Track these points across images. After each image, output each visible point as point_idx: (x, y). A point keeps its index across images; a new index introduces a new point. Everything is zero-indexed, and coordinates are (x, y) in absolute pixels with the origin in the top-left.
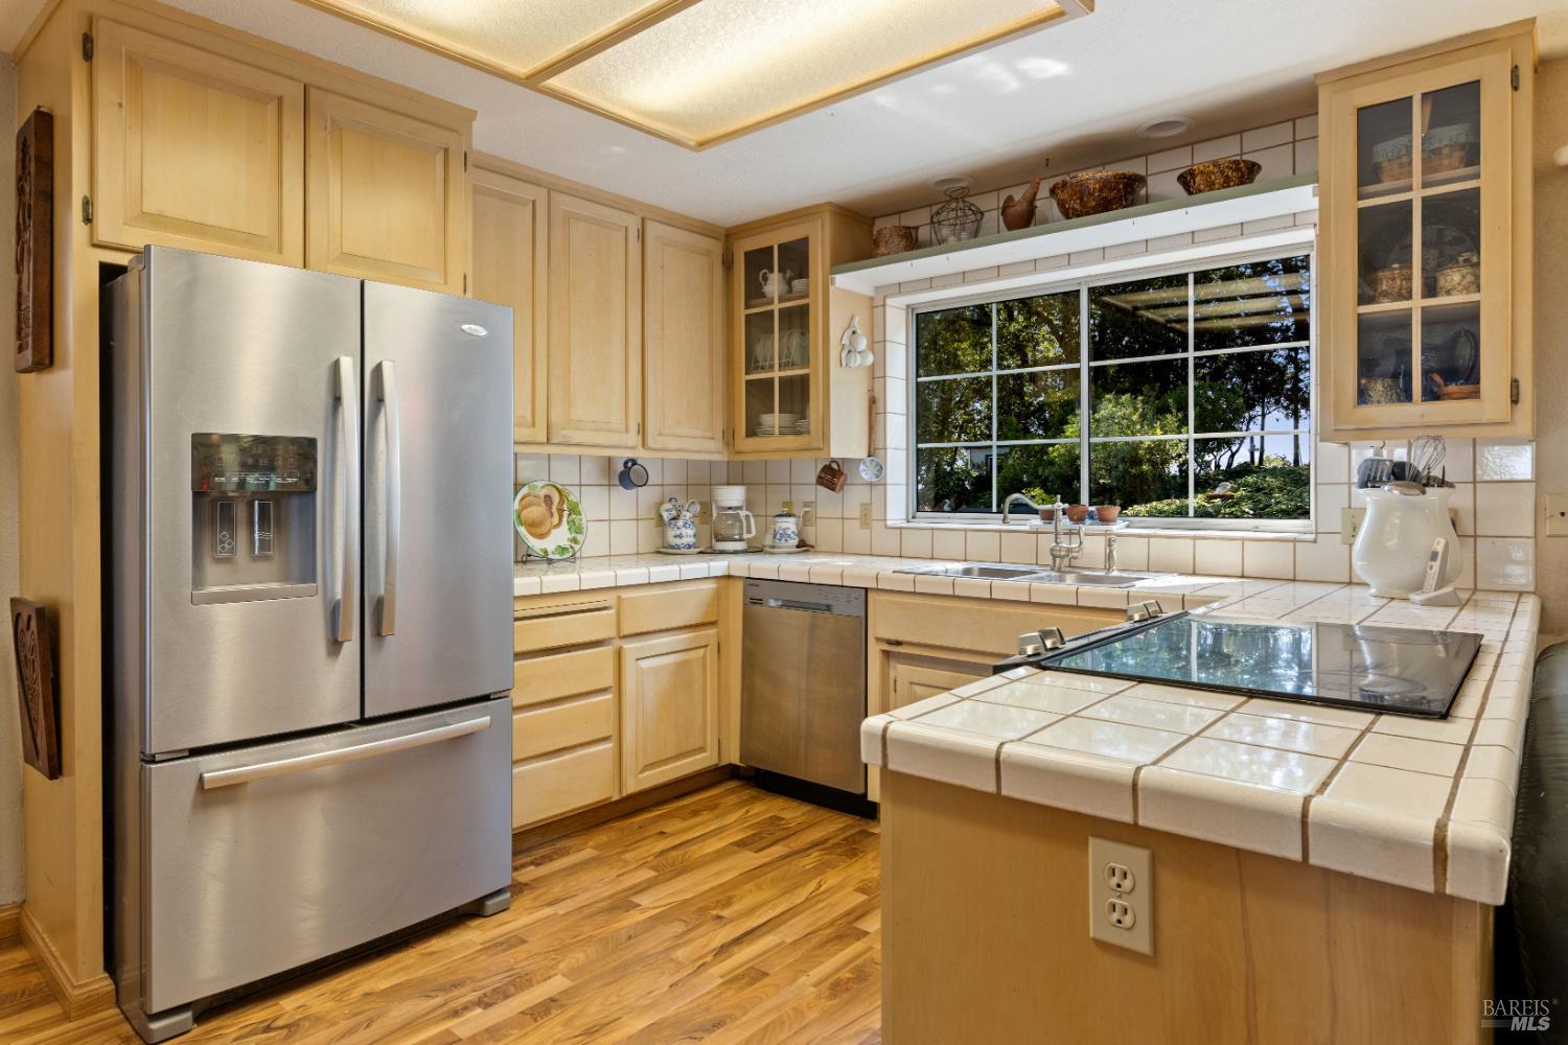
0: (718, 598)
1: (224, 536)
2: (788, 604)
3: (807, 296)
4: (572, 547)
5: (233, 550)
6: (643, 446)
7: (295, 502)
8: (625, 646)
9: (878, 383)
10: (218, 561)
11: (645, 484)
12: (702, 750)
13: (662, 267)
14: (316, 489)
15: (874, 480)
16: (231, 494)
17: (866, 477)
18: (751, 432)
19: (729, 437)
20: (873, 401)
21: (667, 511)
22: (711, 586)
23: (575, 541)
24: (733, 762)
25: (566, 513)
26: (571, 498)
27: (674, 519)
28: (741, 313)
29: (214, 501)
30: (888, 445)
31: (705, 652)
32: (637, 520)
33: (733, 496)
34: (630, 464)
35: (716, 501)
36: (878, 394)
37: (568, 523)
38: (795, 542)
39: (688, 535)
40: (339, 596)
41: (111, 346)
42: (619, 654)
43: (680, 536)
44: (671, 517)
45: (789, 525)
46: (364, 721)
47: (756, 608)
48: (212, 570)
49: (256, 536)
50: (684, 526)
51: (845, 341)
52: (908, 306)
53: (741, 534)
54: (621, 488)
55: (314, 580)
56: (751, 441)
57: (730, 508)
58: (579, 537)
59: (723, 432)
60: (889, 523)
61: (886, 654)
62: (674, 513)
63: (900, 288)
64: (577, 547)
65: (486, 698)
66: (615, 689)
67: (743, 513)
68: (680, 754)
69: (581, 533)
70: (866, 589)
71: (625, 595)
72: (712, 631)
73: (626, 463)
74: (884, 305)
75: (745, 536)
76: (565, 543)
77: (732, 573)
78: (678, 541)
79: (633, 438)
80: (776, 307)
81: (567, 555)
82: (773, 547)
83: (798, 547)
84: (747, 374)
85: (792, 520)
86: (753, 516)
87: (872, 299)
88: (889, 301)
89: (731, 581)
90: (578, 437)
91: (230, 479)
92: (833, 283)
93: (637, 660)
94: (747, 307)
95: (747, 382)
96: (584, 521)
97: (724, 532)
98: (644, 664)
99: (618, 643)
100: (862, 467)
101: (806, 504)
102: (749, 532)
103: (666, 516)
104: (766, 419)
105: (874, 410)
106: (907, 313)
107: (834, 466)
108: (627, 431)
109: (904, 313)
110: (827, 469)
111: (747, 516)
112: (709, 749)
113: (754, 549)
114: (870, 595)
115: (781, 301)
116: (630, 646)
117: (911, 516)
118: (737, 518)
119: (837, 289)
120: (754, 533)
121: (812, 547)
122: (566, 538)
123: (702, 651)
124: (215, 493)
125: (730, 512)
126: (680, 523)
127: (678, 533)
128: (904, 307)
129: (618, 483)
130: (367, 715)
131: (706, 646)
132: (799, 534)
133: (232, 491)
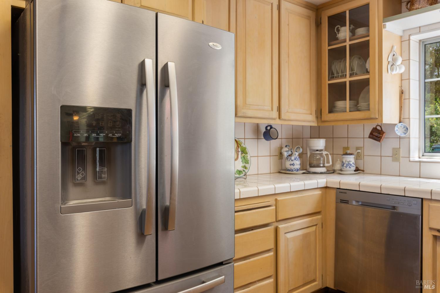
0: (323, 199)
1: (79, 170)
2: (364, 204)
3: (368, 36)
4: (244, 171)
5: (84, 178)
6: (279, 118)
7: (118, 149)
8: (279, 226)
9: (405, 83)
10: (77, 185)
11: (277, 138)
12: (314, 281)
13: (288, 25)
14: (131, 141)
15: (403, 135)
16: (83, 144)
17: (399, 134)
18: (331, 110)
19: (319, 114)
20: (402, 92)
21: (286, 151)
22: (318, 192)
23: (245, 167)
24: (328, 286)
25: (240, 153)
26: (243, 145)
27: (289, 156)
28: (326, 48)
29: (74, 148)
30: (411, 117)
31: (316, 229)
32: (270, 156)
33: (320, 144)
34: (269, 128)
35: (309, 147)
36: (405, 89)
37: (241, 158)
38: (354, 168)
39: (297, 164)
40: (144, 207)
41: (18, 56)
42: (276, 230)
43: (293, 165)
44: (288, 155)
45: (351, 159)
46: (158, 282)
47: (343, 205)
48: (73, 190)
49: (98, 169)
50: (295, 159)
51: (390, 59)
52: (420, 41)
53: (324, 164)
54: (264, 140)
55: (130, 198)
56: (331, 115)
57: (317, 150)
58: (247, 165)
59: (316, 110)
60: (411, 159)
61: (435, 237)
62: (290, 153)
63: (420, 30)
64: (246, 170)
65: (221, 264)
66: (274, 250)
67: (324, 153)
68: (305, 284)
69: (248, 163)
70: (422, 199)
71: (279, 198)
72: (319, 217)
73: (266, 127)
74: (409, 40)
75: (326, 165)
76: (240, 169)
77: (328, 186)
78: (292, 167)
79: (275, 114)
80: (348, 44)
81: (242, 175)
82: (341, 170)
83: (355, 171)
84: (329, 80)
85: (352, 156)
86: (330, 154)
87: (401, 37)
88: (412, 38)
89: (327, 190)
90: (250, 113)
91: (82, 135)
92: (385, 26)
93: (285, 233)
94: (329, 45)
95: (329, 84)
96: (249, 157)
97: (315, 163)
98: (289, 236)
99: (276, 224)
100: (396, 128)
101: (357, 148)
102: (328, 162)
103: (285, 154)
104: (340, 104)
105: (403, 97)
106: (420, 44)
107: (379, 128)
108: (272, 110)
109: (418, 44)
110: (375, 130)
111: (327, 155)
112: (318, 280)
113: (331, 171)
114: (424, 202)
115: (350, 40)
116: (281, 226)
117: (421, 155)
118: (321, 155)
119: (386, 31)
120: (331, 163)
121: (363, 171)
122: (241, 166)
123: (314, 227)
124: (74, 144)
125: (318, 152)
126: (293, 158)
127: (292, 163)
128: (418, 41)
129: (263, 138)
130: (160, 278)
131: (316, 225)
132: (356, 163)
133: (84, 142)
